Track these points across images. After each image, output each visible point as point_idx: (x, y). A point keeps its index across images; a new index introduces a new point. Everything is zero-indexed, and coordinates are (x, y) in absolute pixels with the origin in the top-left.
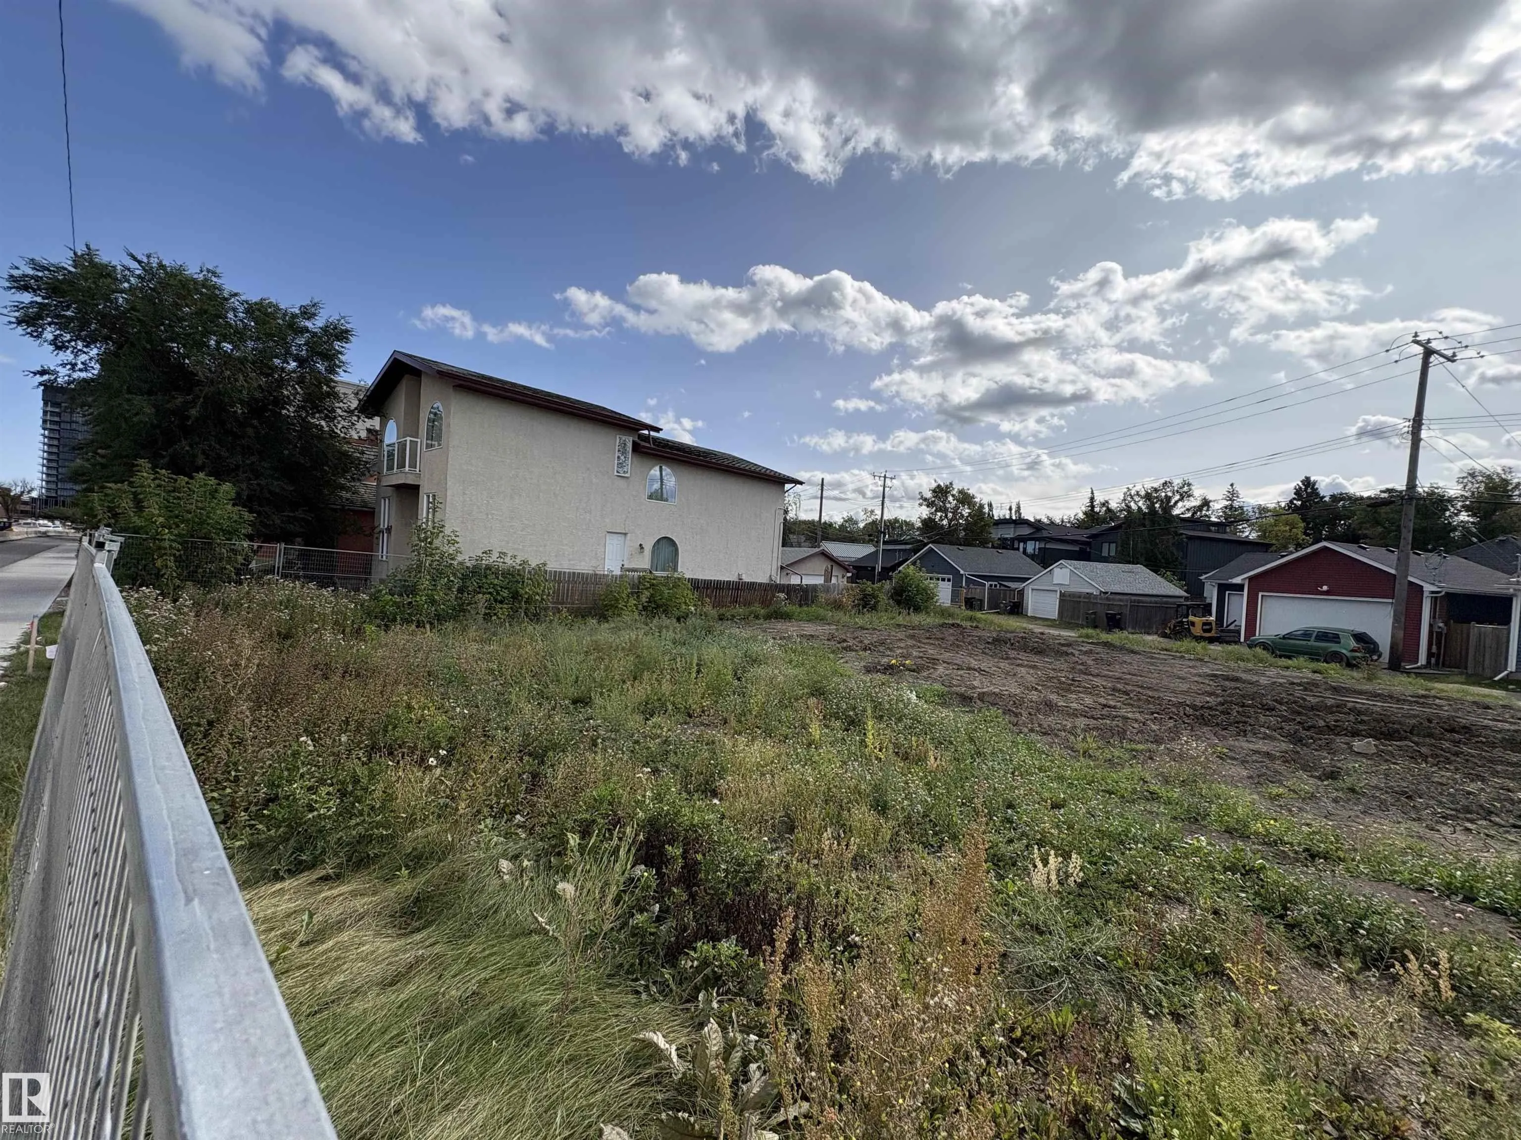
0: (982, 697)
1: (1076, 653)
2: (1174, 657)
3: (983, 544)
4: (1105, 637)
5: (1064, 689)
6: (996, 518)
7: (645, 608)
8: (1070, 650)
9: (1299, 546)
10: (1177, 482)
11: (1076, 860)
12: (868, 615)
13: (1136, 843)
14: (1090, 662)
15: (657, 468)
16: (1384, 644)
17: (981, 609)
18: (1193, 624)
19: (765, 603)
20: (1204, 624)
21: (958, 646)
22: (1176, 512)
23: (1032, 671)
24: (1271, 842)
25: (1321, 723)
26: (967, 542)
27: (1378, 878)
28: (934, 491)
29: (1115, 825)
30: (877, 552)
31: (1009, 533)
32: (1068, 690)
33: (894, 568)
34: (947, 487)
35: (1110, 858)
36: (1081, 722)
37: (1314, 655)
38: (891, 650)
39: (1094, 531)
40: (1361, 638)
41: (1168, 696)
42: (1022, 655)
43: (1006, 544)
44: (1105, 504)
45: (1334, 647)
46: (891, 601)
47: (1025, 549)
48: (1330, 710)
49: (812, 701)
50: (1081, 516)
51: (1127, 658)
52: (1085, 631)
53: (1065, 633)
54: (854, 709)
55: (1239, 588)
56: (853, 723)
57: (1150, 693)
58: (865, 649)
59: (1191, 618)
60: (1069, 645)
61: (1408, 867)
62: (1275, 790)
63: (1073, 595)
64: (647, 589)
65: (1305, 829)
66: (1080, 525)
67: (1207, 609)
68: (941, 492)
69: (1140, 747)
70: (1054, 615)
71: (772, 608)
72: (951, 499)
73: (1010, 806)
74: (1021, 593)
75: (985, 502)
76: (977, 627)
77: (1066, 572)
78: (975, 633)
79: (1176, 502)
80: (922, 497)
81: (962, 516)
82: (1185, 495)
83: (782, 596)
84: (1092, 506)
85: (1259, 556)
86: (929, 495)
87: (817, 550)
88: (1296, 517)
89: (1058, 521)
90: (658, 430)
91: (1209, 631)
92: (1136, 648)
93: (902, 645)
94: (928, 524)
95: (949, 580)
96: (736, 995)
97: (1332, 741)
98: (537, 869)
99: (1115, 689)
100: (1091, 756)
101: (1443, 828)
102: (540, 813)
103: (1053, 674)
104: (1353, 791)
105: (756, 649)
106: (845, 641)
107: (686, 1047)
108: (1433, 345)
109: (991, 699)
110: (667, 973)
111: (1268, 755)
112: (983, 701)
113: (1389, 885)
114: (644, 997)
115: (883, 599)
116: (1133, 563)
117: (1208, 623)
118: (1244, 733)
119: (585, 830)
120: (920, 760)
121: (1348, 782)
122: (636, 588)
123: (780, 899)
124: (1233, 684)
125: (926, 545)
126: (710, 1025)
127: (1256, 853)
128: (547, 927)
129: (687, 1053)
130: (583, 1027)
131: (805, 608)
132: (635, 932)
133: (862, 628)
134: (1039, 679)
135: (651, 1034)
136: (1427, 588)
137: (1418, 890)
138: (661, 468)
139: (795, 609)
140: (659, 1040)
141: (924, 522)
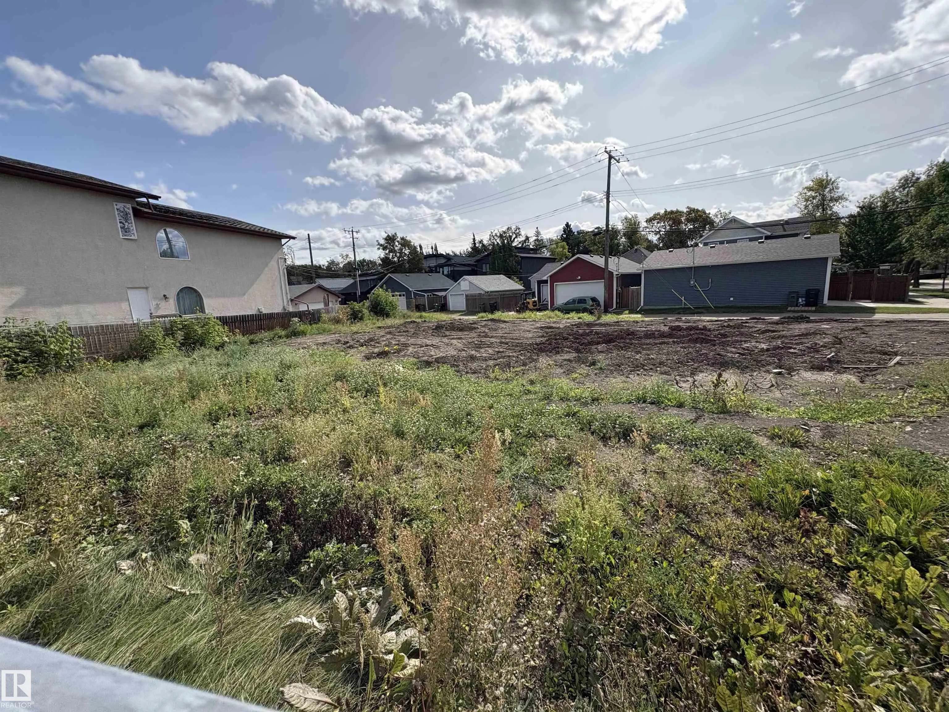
0: (438, 360)
1: (479, 327)
2: (524, 321)
3: (420, 271)
4: (490, 316)
5: (478, 347)
6: (425, 254)
7: (182, 344)
8: (476, 326)
9: (567, 258)
10: (513, 227)
11: (507, 431)
12: (358, 324)
13: (528, 416)
14: (486, 331)
15: (163, 231)
16: (602, 300)
17: (424, 310)
18: (529, 303)
19: (284, 326)
20: (533, 302)
21: (417, 334)
22: (514, 244)
23: (460, 341)
24: (578, 399)
25: (586, 341)
26: (411, 271)
27: (616, 402)
28: (386, 239)
29: (517, 410)
30: (356, 282)
31: (433, 263)
32: (481, 348)
33: (369, 292)
34: (393, 236)
35: (519, 426)
36: (491, 363)
37: (578, 311)
38: (378, 343)
39: (479, 257)
40: (594, 300)
41: (525, 341)
42: (453, 333)
43: (431, 270)
44: (481, 242)
45: (583, 305)
46: (372, 313)
47: (443, 272)
48: (588, 335)
49: (339, 384)
50: (470, 250)
51: (503, 325)
52: (481, 315)
53: (471, 317)
54: (367, 383)
55: (546, 281)
56: (370, 392)
57: (517, 341)
58: (362, 346)
59: (527, 300)
60: (474, 323)
61: (625, 396)
62: (574, 375)
63: (472, 295)
64: (180, 329)
65: (589, 390)
66: (470, 255)
67: (534, 295)
68: (390, 239)
69: (518, 369)
70: (464, 308)
71: (290, 329)
72: (397, 243)
73: (468, 414)
74: (445, 297)
75: (417, 244)
76: (425, 321)
77: (467, 283)
78: (424, 325)
79: (514, 239)
80: (379, 244)
81: (405, 254)
82: (518, 235)
83: (296, 319)
84: (475, 244)
85: (552, 264)
86: (382, 242)
87: (314, 285)
88: (565, 243)
89: (458, 253)
90: (156, 198)
91: (536, 305)
92: (506, 320)
93: (384, 339)
94: (386, 261)
95: (404, 295)
96: (344, 571)
97: (591, 348)
98: (157, 557)
99: (501, 343)
100: (498, 379)
101: (630, 376)
102: (141, 517)
103: (470, 340)
104: (601, 368)
105: (288, 358)
106: (348, 342)
107: (322, 614)
108: (613, 154)
109: (442, 360)
110: (293, 579)
111: (569, 360)
112: (438, 363)
113: (620, 404)
114: (280, 600)
115: (365, 311)
116: (499, 274)
117: (535, 302)
118: (558, 353)
119: (191, 515)
120: (414, 403)
121: (599, 365)
122: (169, 331)
123: (357, 507)
124: (550, 330)
125: (386, 275)
126: (337, 595)
127: (575, 405)
128: (183, 590)
129: (323, 618)
130: (239, 639)
131: (314, 326)
132: (259, 565)
133: (357, 333)
134: (464, 344)
135: (296, 619)
136: (615, 273)
137: (629, 403)
138: (165, 230)
139: (307, 328)
140: (303, 619)
141: (382, 260)
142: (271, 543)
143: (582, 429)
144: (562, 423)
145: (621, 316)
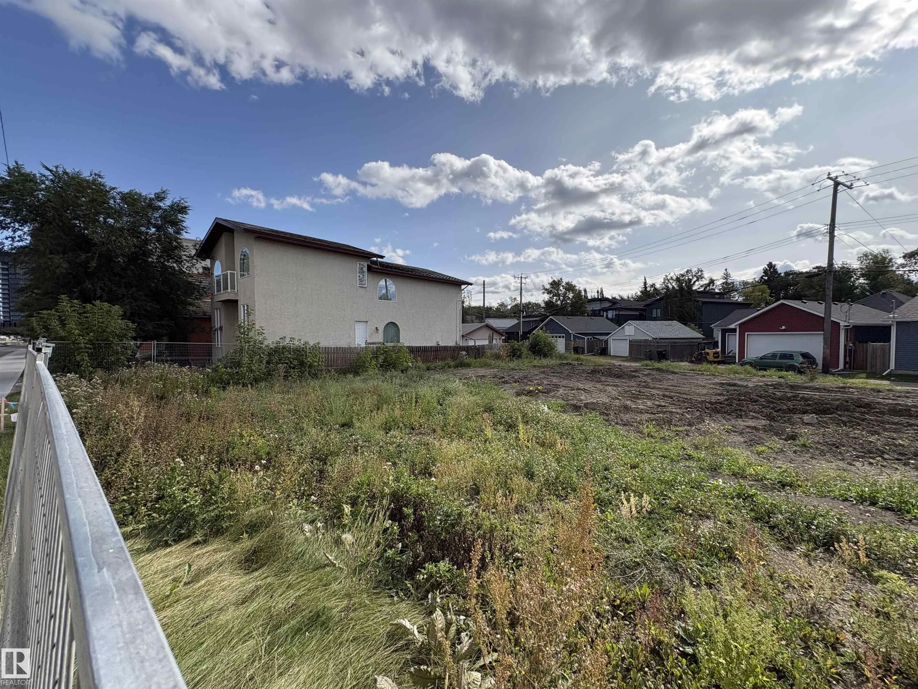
0: (586, 406)
1: (641, 376)
2: (698, 374)
3: (582, 314)
4: (657, 365)
5: (635, 397)
6: (589, 298)
7: (382, 366)
8: (637, 374)
9: (767, 304)
10: (694, 270)
11: (646, 498)
12: (516, 361)
13: (681, 485)
14: (649, 381)
15: (384, 280)
16: (819, 358)
17: (583, 353)
18: (708, 354)
19: (454, 358)
20: (715, 353)
21: (571, 376)
22: (695, 288)
23: (615, 388)
24: (758, 479)
25: (785, 407)
26: (572, 314)
27: (822, 495)
28: (551, 284)
29: (668, 476)
30: (519, 323)
31: (597, 306)
32: (638, 399)
33: (530, 332)
34: (559, 281)
35: (666, 495)
36: (645, 416)
37: (780, 368)
38: (531, 381)
39: (649, 301)
40: (805, 356)
41: (695, 398)
42: (609, 379)
43: (596, 314)
44: (653, 285)
45: (790, 362)
46: (530, 352)
47: (607, 316)
48: (789, 399)
49: (485, 415)
50: (639, 294)
51: (670, 377)
52: (645, 362)
53: (633, 364)
54: (511, 418)
55: (734, 330)
56: (511, 427)
57: (685, 396)
58: (515, 382)
59: (707, 350)
60: (636, 371)
61: (838, 488)
62: (761, 448)
63: (636, 341)
64: (382, 354)
65: (778, 470)
66: (638, 299)
67: (716, 345)
68: (555, 284)
69: (681, 429)
70: (627, 354)
71: (458, 361)
72: (561, 288)
73: (606, 469)
74: (606, 342)
75: (582, 289)
76: (581, 364)
77: (632, 328)
78: (580, 368)
79: (695, 282)
80: (544, 288)
81: (569, 298)
82: (700, 278)
83: (464, 353)
84: (646, 288)
85: (745, 311)
86: (548, 287)
87: (483, 324)
88: (765, 287)
89: (626, 297)
90: (382, 257)
91: (718, 357)
92: (676, 370)
93: (537, 378)
94: (549, 304)
95: (563, 337)
96: (451, 593)
97: (792, 417)
98: (326, 528)
99: (664, 396)
100: (652, 436)
101: (857, 464)
102: (326, 494)
103: (627, 389)
104: (804, 445)
105: (450, 386)
106: (503, 377)
107: (423, 626)
108: (839, 179)
109: (592, 406)
110: (408, 584)
111: (755, 428)
112: (587, 408)
113: (828, 499)
114: (396, 598)
115: (525, 351)
116: (671, 320)
117: (717, 353)
118: (741, 416)
119: (354, 502)
120: (552, 445)
121: (802, 441)
122: (376, 354)
123: (473, 535)
124: (733, 388)
125: (548, 317)
126: (436, 612)
127: (751, 486)
128: (335, 562)
129: (424, 630)
130: (360, 619)
131: (478, 360)
132: (388, 561)
133: (513, 369)
134: (619, 392)
135: (402, 620)
136: (842, 324)
137: (844, 500)
138: (386, 280)
139: (472, 360)
140: (406, 623)
141: (546, 303)
142: (400, 545)
143: (756, 519)
144: (728, 504)
145: (853, 381)
